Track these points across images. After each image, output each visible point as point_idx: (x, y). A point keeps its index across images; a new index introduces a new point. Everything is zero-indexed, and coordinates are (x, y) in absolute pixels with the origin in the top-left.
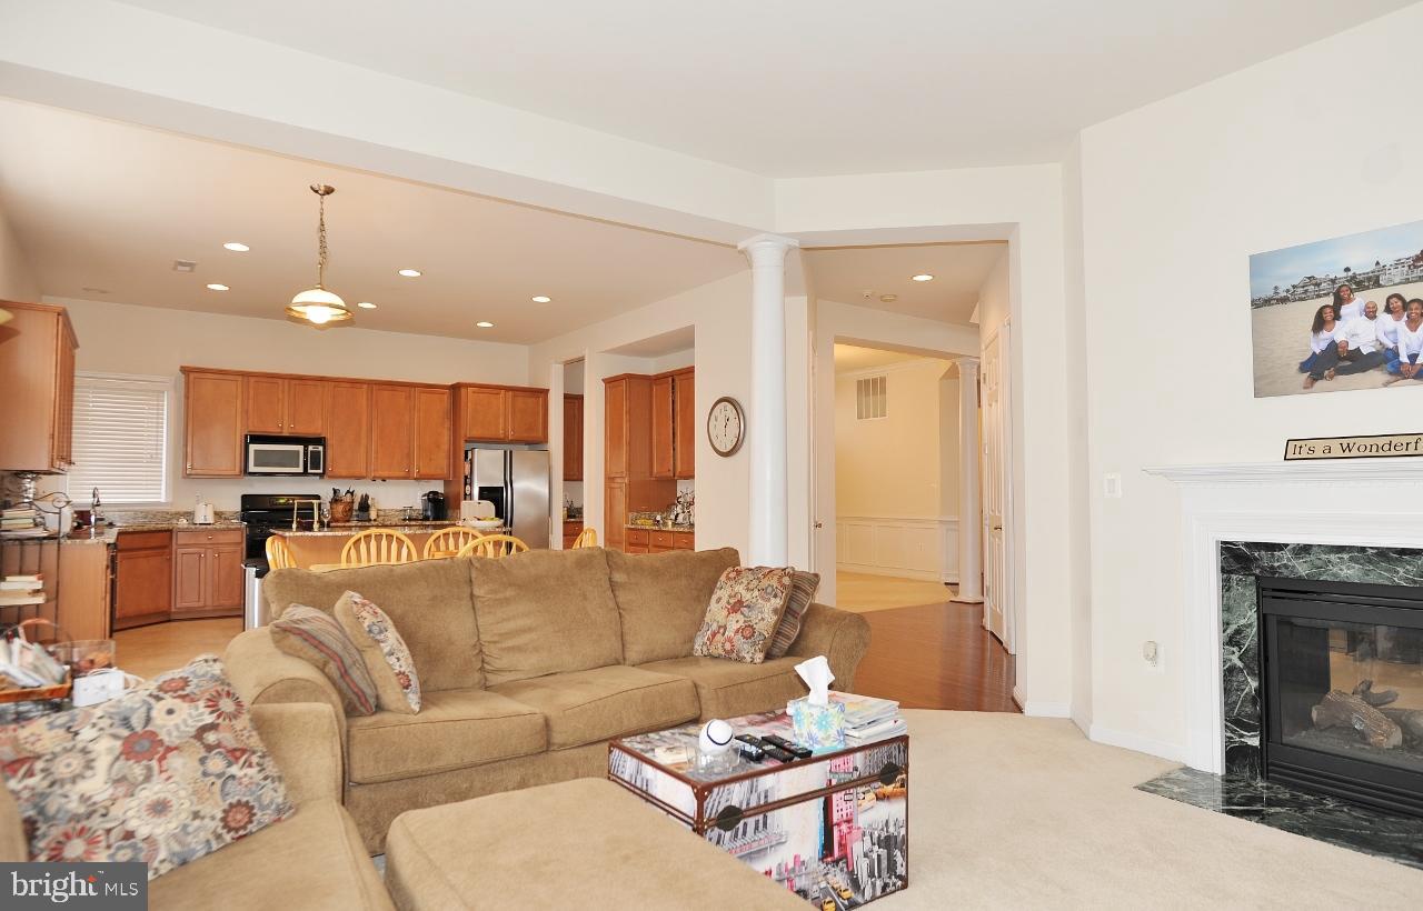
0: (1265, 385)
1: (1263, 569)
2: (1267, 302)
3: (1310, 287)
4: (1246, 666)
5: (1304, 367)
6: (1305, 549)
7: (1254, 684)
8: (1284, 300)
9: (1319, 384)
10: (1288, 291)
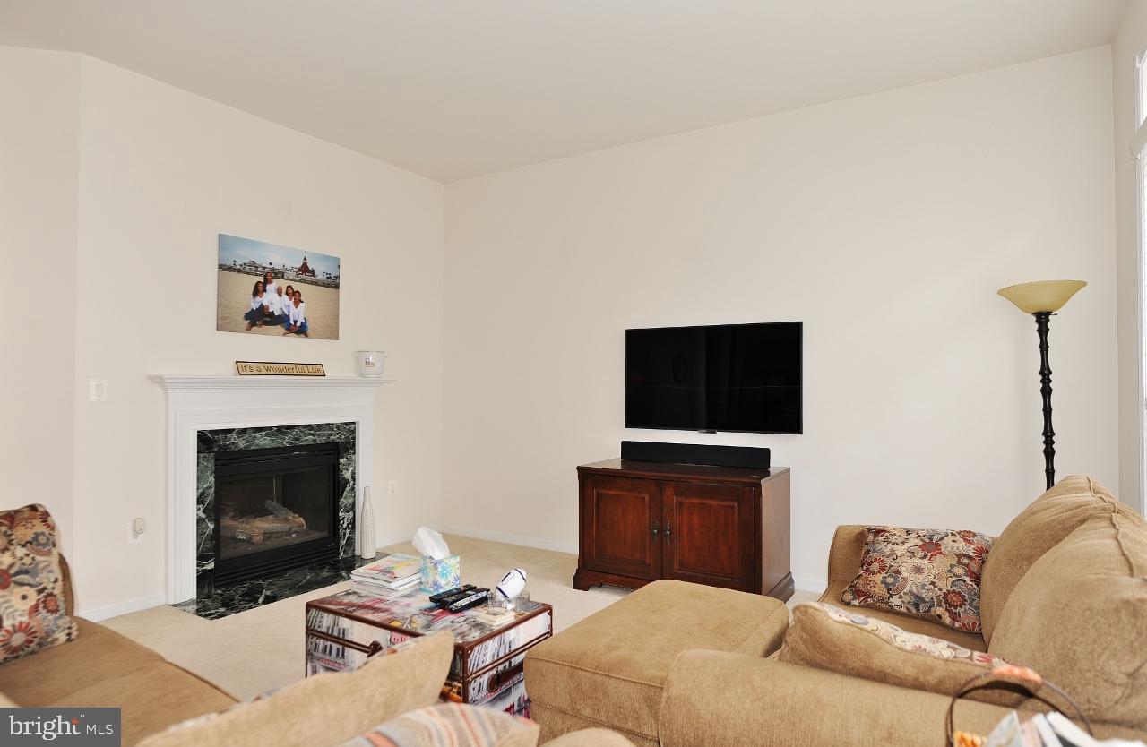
0: (223, 324)
1: (220, 447)
2: (229, 269)
3: (251, 268)
4: (208, 516)
5: (247, 316)
6: (243, 431)
7: (212, 526)
8: (239, 271)
9: (254, 328)
10: (241, 266)
